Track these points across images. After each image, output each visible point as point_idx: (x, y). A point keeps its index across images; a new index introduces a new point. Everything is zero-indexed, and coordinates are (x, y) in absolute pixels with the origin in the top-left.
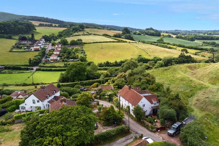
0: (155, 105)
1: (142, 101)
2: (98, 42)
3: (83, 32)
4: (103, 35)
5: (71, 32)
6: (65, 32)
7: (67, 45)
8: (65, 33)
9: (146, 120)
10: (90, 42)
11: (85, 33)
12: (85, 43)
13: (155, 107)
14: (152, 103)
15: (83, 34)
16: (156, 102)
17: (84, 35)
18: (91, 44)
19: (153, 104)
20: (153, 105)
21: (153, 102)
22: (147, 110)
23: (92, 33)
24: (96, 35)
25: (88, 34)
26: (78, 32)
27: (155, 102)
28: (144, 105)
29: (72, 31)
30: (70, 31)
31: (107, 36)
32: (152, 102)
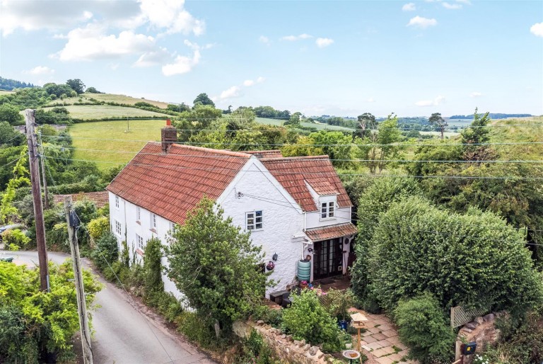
0: (329, 222)
1: (238, 182)
2: (118, 119)
3: (78, 98)
4: (136, 105)
5: (41, 99)
6: (21, 96)
7: (17, 125)
8: (22, 99)
9: (275, 322)
10: (93, 118)
11: (84, 101)
12: (76, 121)
13: (326, 230)
14: (307, 205)
15: (79, 103)
16: (333, 199)
17: (82, 104)
18: (97, 123)
19: (315, 209)
20: (315, 220)
21: (316, 196)
22: (275, 258)
23: (106, 102)
24: (118, 105)
25: (92, 102)
26: (62, 99)
27: (327, 200)
28: (256, 220)
29: (45, 95)
30: (40, 96)
31: (148, 108)
32: (311, 198)
